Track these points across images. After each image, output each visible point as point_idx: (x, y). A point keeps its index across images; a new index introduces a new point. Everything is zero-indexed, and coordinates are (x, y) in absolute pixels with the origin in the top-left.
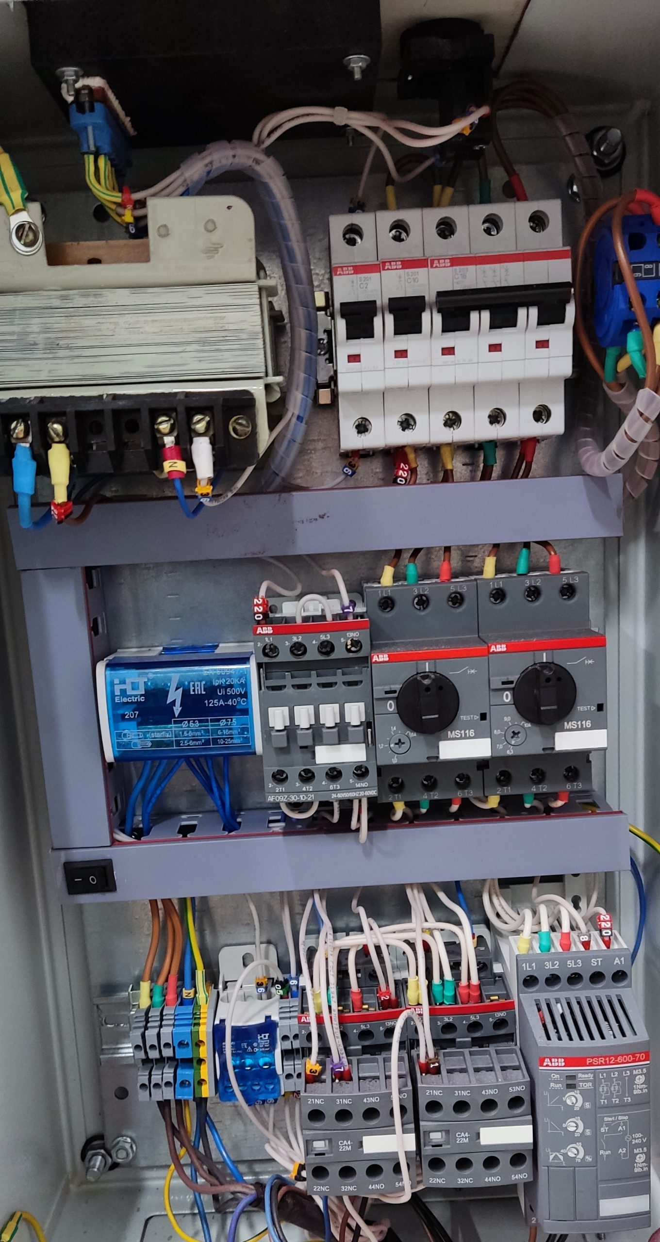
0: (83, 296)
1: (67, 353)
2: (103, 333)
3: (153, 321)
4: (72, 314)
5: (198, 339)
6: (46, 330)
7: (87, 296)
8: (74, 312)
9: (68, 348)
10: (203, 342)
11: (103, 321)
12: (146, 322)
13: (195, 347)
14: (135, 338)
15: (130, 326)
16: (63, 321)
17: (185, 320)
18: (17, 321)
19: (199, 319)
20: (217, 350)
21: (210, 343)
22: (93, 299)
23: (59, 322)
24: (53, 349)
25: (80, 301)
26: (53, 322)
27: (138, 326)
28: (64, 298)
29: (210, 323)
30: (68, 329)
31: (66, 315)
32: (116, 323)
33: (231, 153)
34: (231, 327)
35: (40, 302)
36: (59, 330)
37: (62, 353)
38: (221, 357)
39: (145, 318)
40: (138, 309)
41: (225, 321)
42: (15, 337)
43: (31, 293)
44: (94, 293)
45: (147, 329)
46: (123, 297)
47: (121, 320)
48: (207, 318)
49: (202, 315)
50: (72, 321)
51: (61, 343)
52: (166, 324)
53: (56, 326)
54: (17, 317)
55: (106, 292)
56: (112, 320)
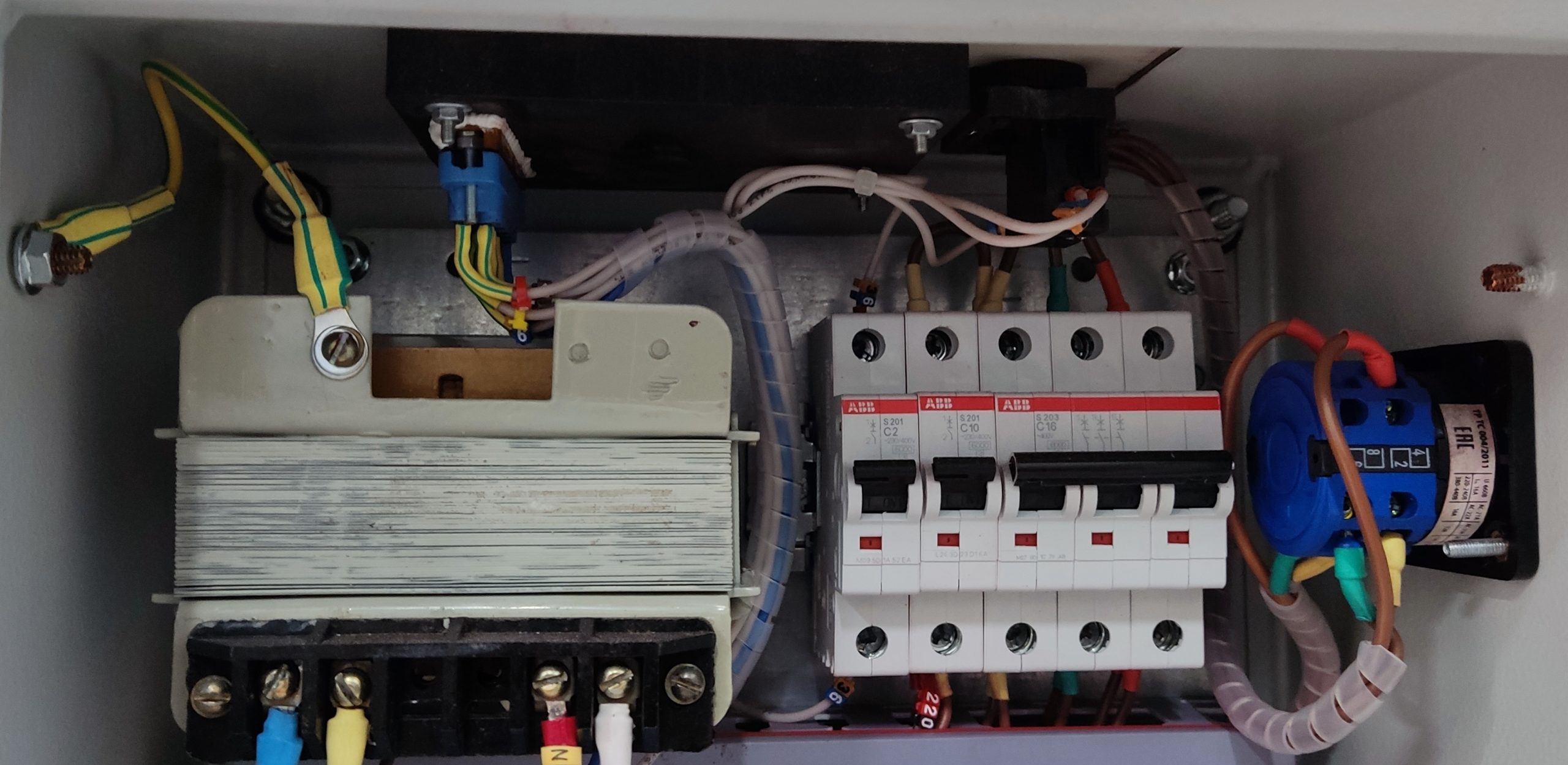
0: (426, 447)
1: (388, 539)
2: (455, 509)
3: (545, 493)
4: (404, 476)
5: (620, 526)
6: (355, 499)
7: (434, 447)
8: (407, 472)
9: (390, 531)
10: (629, 530)
11: (459, 489)
12: (532, 494)
13: (615, 537)
14: (512, 520)
15: (505, 499)
16: (386, 487)
17: (601, 493)
18: (304, 484)
19: (628, 492)
20: (652, 544)
21: (641, 533)
22: (444, 453)
23: (379, 488)
24: (363, 531)
25: (420, 456)
26: (369, 487)
27: (518, 499)
28: (390, 449)
29: (644, 501)
30: (395, 500)
31: (393, 476)
32: (481, 495)
33: (694, 231)
34: (680, 508)
35: (351, 454)
36: (379, 500)
37: (376, 539)
38: (657, 557)
39: (533, 488)
40: (522, 471)
41: (669, 498)
42: (297, 511)
43: (337, 438)
44: (445, 444)
45: (534, 505)
46: (497, 452)
47: (490, 489)
48: (641, 492)
49: (633, 487)
50: (403, 487)
51: (378, 522)
52: (568, 499)
53: (372, 494)
54: (306, 476)
55: (469, 443)
56: (473, 489)
